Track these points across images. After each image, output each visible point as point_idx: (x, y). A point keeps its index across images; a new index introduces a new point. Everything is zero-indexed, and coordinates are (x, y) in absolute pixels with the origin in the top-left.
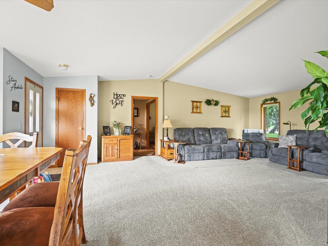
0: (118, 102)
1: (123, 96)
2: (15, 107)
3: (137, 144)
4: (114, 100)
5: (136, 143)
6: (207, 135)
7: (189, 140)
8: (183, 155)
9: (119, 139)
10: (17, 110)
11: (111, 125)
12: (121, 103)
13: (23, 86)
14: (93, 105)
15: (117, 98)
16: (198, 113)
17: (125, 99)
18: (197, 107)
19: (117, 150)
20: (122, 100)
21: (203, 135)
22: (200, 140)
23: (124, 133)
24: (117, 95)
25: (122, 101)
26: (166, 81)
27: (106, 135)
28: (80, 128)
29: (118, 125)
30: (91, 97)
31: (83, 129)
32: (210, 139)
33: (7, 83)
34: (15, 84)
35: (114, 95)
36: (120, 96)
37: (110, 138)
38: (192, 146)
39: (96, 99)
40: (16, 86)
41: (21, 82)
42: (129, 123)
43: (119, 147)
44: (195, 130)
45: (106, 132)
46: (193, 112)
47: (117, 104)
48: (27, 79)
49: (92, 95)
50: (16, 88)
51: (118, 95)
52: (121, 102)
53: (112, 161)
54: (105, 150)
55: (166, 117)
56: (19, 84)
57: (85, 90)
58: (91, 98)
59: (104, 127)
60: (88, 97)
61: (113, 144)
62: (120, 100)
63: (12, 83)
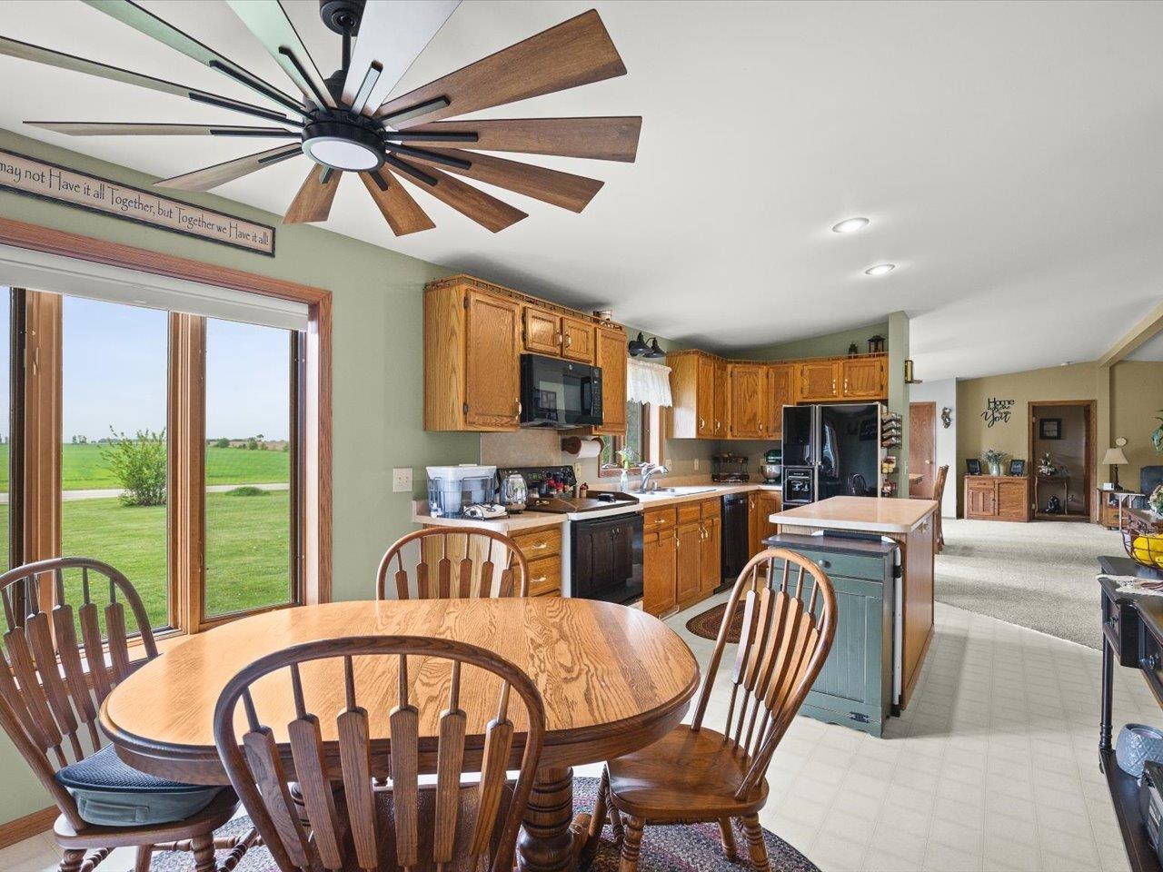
0: (996, 415)
1: (1009, 403)
4: (990, 412)
5: (1053, 500)
9: (996, 481)
11: (983, 458)
12: (1006, 416)
14: (947, 425)
15: (995, 408)
17: (1013, 409)
19: (994, 500)
20: (1006, 410)
23: (1010, 472)
24: (995, 403)
25: (1006, 413)
26: (1120, 362)
27: (972, 474)
28: (927, 462)
29: (996, 458)
30: (944, 413)
31: (931, 463)
35: (989, 402)
36: (1003, 403)
37: (980, 480)
39: (953, 416)
42: (1023, 453)
43: (997, 495)
45: (972, 470)
47: (994, 419)
49: (947, 411)
51: (998, 403)
52: (1004, 415)
53: (984, 518)
54: (971, 499)
55: (1120, 442)
57: (934, 403)
58: (945, 415)
59: (969, 461)
60: (939, 413)
61: (986, 489)
62: (1002, 411)
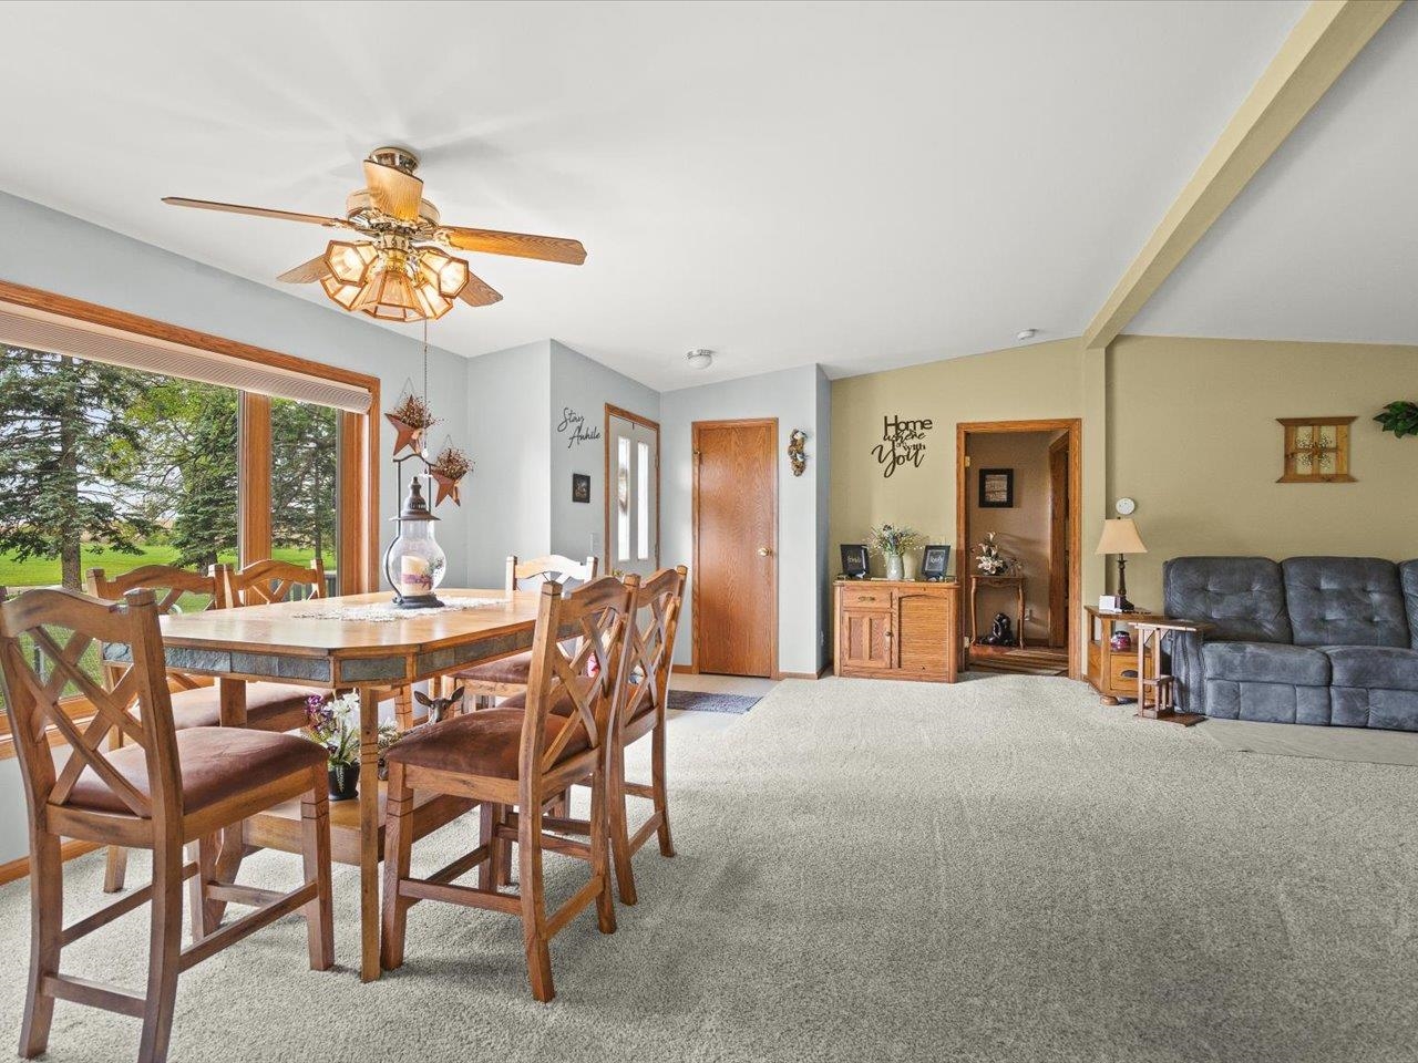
0: (900, 451)
1: (923, 427)
2: (581, 488)
3: (1009, 622)
4: (888, 446)
5: (1000, 620)
6: (1376, 597)
7: (1248, 616)
8: (1193, 684)
9: (896, 594)
10: (586, 500)
11: (874, 544)
12: (915, 455)
13: (601, 430)
14: (800, 469)
15: (897, 436)
16: (1329, 479)
17: (929, 439)
18: (1317, 451)
19: (891, 634)
20: (916, 441)
21: (1343, 596)
22: (1320, 623)
23: (924, 574)
24: (897, 425)
25: (918, 448)
26: (1119, 339)
27: (852, 576)
28: (762, 552)
29: (897, 542)
30: (794, 442)
31: (769, 553)
32: (1394, 621)
33: (558, 429)
34: (580, 428)
35: (887, 425)
36: (911, 426)
37: (863, 589)
38: (1250, 648)
39: (811, 448)
40: (583, 433)
41: (595, 420)
42: (947, 533)
43: (896, 623)
44: (1291, 570)
45: (850, 568)
46: (1289, 476)
47: (896, 460)
48: (611, 409)
49: (798, 437)
50: (582, 438)
51: (902, 426)
52: (913, 452)
53: (872, 674)
54: (846, 633)
55: (1124, 506)
56: (588, 427)
57: (776, 421)
58: (797, 447)
59: (847, 550)
60: (784, 443)
61: (875, 611)
62: (910, 442)
63: (572, 427)
